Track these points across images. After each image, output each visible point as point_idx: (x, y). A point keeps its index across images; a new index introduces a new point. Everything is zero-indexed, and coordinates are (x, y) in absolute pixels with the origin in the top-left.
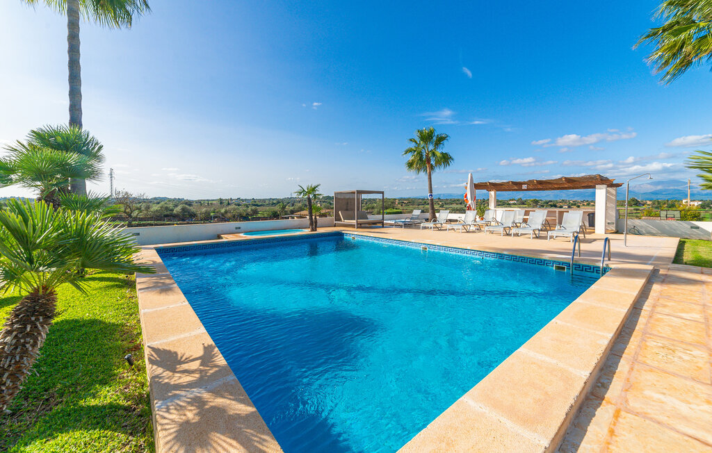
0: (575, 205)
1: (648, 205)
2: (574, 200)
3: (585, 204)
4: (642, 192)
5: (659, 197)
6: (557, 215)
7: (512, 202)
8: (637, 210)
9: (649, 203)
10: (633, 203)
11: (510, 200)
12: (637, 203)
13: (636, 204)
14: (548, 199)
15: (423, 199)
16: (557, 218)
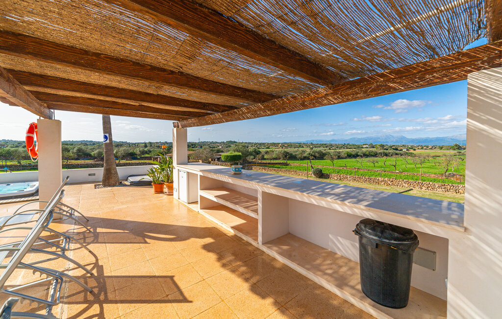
0: (412, 148)
2: (412, 144)
3: (420, 148)
7: (365, 146)
8: (459, 153)
10: (456, 148)
12: (459, 148)
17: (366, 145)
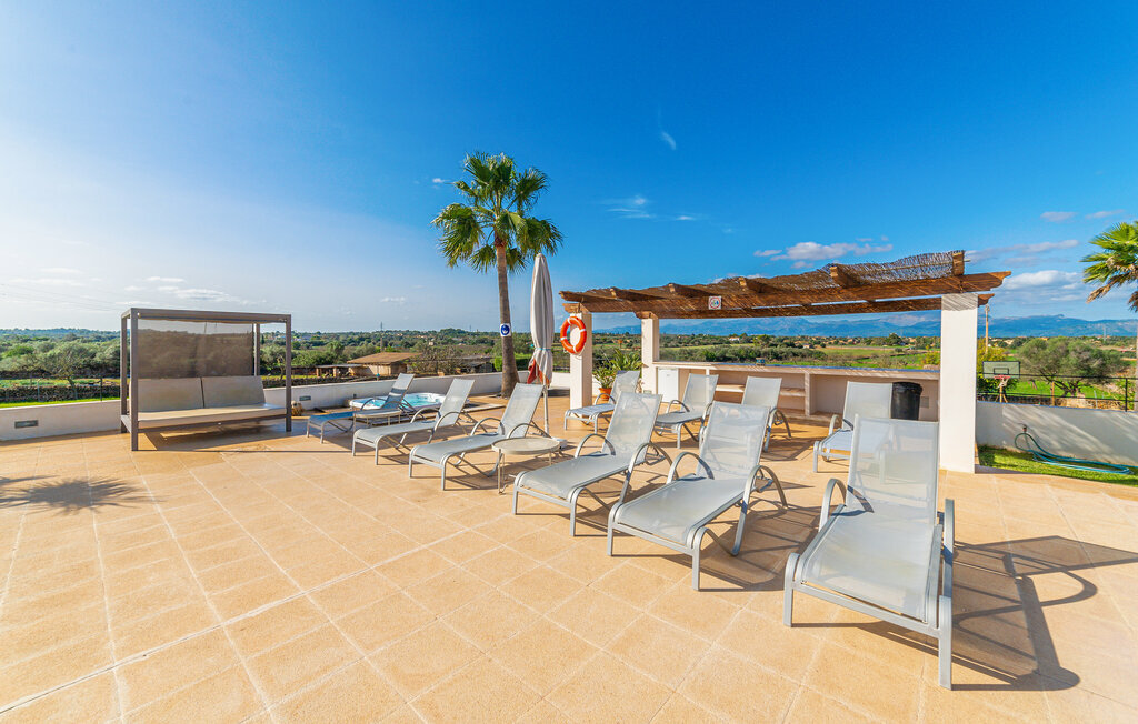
0: (819, 343)
1: (913, 344)
2: (818, 335)
3: (833, 342)
4: (903, 325)
5: (923, 332)
6: (807, 385)
7: (733, 339)
8: (899, 351)
9: (912, 341)
10: (893, 341)
11: (731, 336)
12: (899, 342)
13: (897, 343)
14: (783, 335)
15: (603, 335)
16: (807, 395)
17: (734, 336)
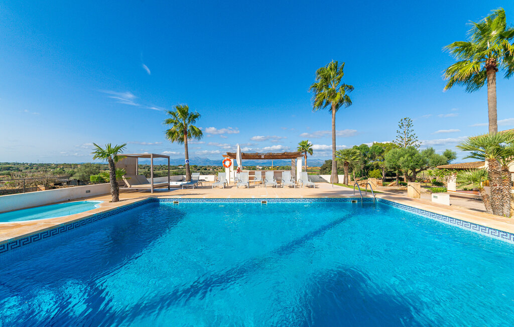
11: (179, 166)
17: (181, 166)
